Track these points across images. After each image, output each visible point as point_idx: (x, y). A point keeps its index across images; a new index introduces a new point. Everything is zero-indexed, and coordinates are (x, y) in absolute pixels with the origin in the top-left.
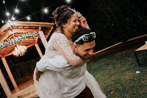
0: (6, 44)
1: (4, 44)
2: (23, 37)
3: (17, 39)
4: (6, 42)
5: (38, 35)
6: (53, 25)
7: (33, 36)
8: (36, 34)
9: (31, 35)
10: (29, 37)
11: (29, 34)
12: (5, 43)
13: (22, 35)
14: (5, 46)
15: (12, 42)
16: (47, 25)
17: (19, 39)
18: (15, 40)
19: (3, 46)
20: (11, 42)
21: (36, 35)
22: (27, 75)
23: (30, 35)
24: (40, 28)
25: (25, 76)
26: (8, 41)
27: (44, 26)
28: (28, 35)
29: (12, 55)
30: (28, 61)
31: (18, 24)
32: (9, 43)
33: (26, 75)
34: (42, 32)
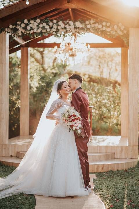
0: (43, 28)
1: (38, 26)
3: (71, 26)
4: (45, 24)
5: (127, 35)
7: (113, 32)
8: (121, 30)
9: (108, 30)
10: (102, 31)
11: (104, 24)
12: (41, 26)
13: (87, 22)
14: (39, 31)
15: (59, 28)
17: (75, 28)
18: (67, 26)
19: (35, 31)
20: (55, 27)
21: (121, 33)
23: (104, 28)
26: (51, 24)
28: (100, 26)
32: (51, 28)
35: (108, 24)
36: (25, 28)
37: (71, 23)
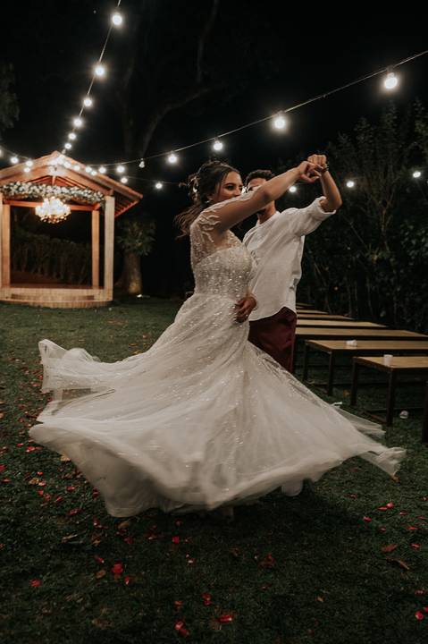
0: (34, 191)
1: (29, 188)
2: (73, 192)
3: (58, 190)
5: (104, 202)
6: (139, 198)
7: (93, 199)
8: (99, 197)
9: (89, 196)
14: (30, 192)
15: (48, 191)
16: (126, 191)
19: (27, 192)
20: (44, 190)
21: (99, 200)
22: (42, 270)
23: (86, 195)
24: (111, 192)
25: (36, 271)
27: (121, 192)
28: (82, 193)
29: (32, 210)
30: (59, 240)
31: (73, 174)
32: (41, 191)
33: (39, 270)
34: (113, 199)
35: (90, 191)
36: (18, 189)
37: (59, 188)
